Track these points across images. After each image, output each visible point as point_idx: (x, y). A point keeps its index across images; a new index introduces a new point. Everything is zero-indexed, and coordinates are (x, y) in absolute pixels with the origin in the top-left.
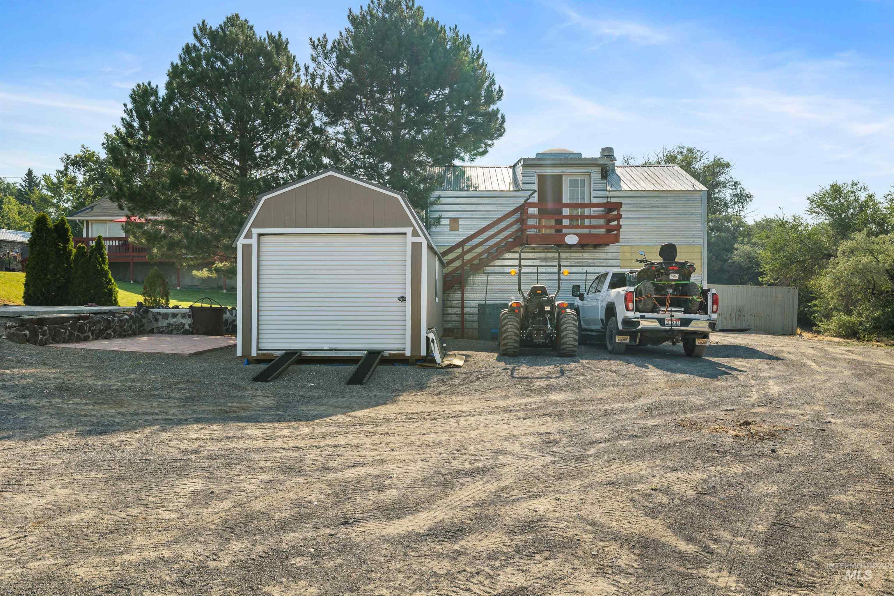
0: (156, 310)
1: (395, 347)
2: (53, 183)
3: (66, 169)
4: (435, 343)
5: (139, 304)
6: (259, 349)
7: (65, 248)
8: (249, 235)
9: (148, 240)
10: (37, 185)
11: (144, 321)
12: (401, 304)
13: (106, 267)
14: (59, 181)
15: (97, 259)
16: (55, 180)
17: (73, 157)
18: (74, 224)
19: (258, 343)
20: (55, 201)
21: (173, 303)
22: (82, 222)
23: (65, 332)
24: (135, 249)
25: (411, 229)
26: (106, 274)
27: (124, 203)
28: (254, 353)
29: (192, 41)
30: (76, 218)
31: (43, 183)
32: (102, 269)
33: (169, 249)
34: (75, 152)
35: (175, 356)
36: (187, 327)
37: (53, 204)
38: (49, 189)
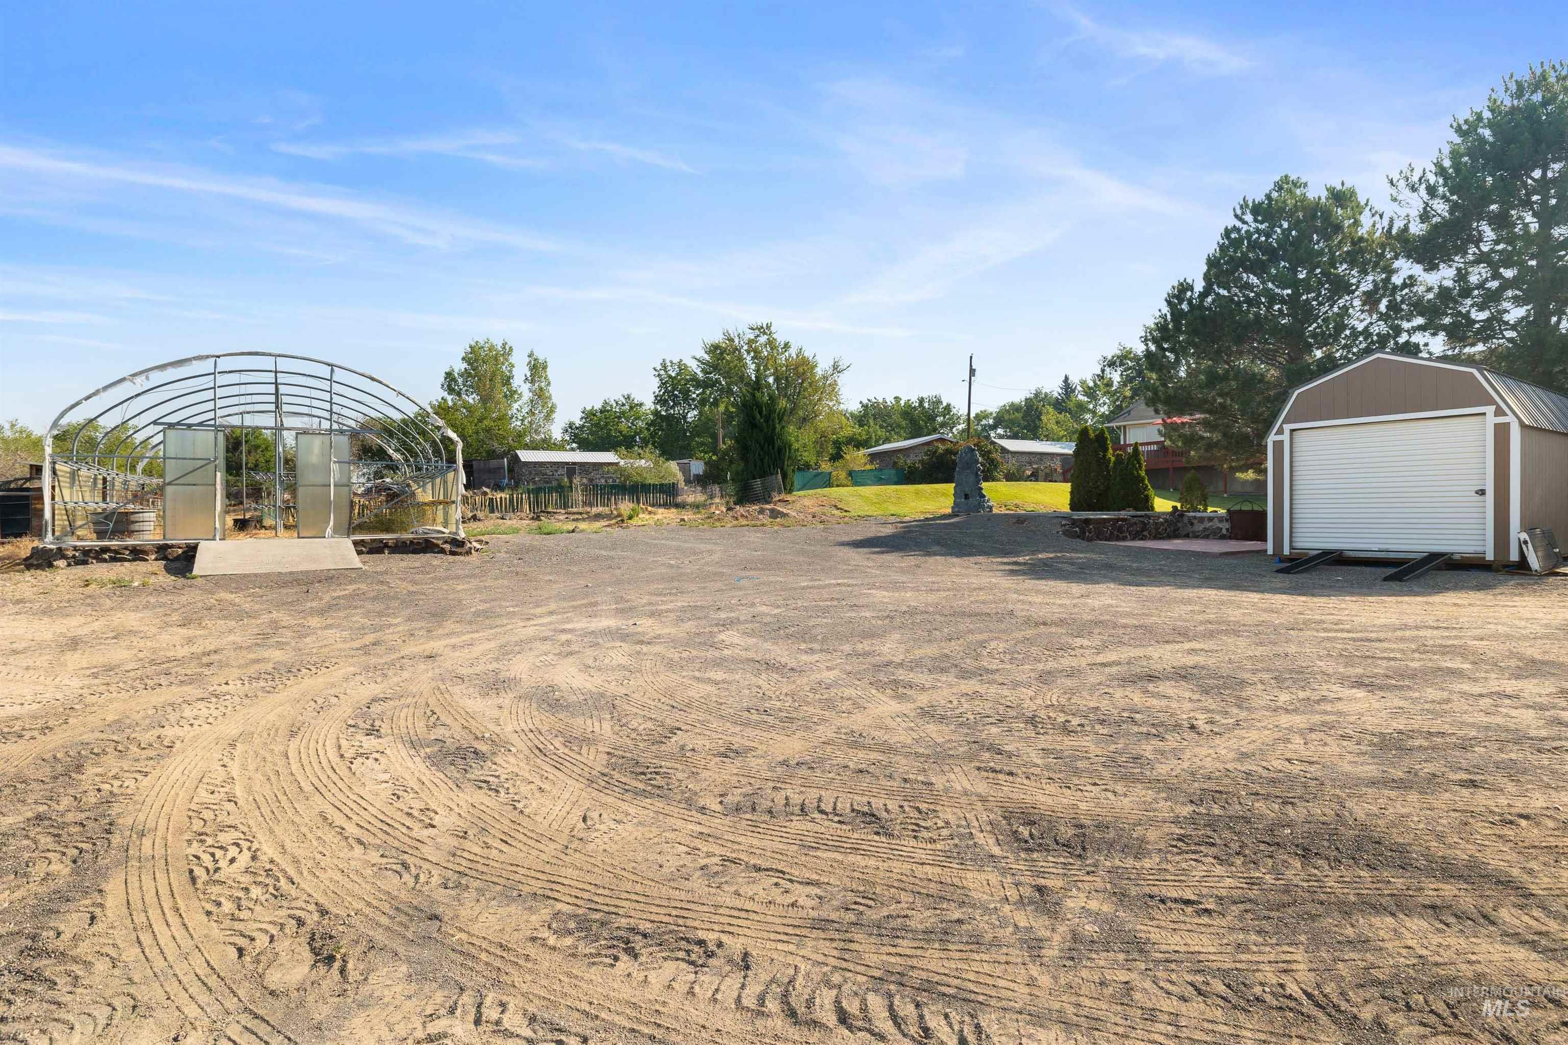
0: (1192, 514)
1: (1471, 549)
2: (1090, 388)
3: (1103, 371)
4: (1530, 545)
5: (1175, 508)
6: (1292, 548)
7: (1104, 456)
8: (1280, 432)
9: (1184, 443)
10: (1073, 391)
11: (1179, 525)
12: (1481, 498)
13: (1143, 473)
14: (1096, 384)
15: (1134, 466)
16: (1091, 384)
17: (1109, 357)
18: (1111, 430)
19: (1291, 541)
20: (1091, 406)
21: (1210, 509)
22: (1119, 428)
23: (1107, 531)
24: (1174, 453)
25: (1493, 408)
26: (1143, 480)
27: (1160, 406)
28: (1286, 551)
29: (1233, 222)
30: (1114, 424)
31: (1079, 388)
32: (1139, 475)
33: (1206, 450)
34: (1112, 351)
35: (1205, 554)
36: (1224, 532)
37: (1089, 410)
38: (1086, 394)
